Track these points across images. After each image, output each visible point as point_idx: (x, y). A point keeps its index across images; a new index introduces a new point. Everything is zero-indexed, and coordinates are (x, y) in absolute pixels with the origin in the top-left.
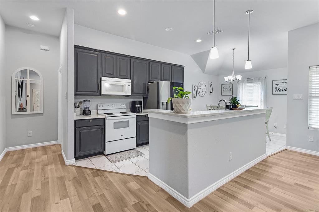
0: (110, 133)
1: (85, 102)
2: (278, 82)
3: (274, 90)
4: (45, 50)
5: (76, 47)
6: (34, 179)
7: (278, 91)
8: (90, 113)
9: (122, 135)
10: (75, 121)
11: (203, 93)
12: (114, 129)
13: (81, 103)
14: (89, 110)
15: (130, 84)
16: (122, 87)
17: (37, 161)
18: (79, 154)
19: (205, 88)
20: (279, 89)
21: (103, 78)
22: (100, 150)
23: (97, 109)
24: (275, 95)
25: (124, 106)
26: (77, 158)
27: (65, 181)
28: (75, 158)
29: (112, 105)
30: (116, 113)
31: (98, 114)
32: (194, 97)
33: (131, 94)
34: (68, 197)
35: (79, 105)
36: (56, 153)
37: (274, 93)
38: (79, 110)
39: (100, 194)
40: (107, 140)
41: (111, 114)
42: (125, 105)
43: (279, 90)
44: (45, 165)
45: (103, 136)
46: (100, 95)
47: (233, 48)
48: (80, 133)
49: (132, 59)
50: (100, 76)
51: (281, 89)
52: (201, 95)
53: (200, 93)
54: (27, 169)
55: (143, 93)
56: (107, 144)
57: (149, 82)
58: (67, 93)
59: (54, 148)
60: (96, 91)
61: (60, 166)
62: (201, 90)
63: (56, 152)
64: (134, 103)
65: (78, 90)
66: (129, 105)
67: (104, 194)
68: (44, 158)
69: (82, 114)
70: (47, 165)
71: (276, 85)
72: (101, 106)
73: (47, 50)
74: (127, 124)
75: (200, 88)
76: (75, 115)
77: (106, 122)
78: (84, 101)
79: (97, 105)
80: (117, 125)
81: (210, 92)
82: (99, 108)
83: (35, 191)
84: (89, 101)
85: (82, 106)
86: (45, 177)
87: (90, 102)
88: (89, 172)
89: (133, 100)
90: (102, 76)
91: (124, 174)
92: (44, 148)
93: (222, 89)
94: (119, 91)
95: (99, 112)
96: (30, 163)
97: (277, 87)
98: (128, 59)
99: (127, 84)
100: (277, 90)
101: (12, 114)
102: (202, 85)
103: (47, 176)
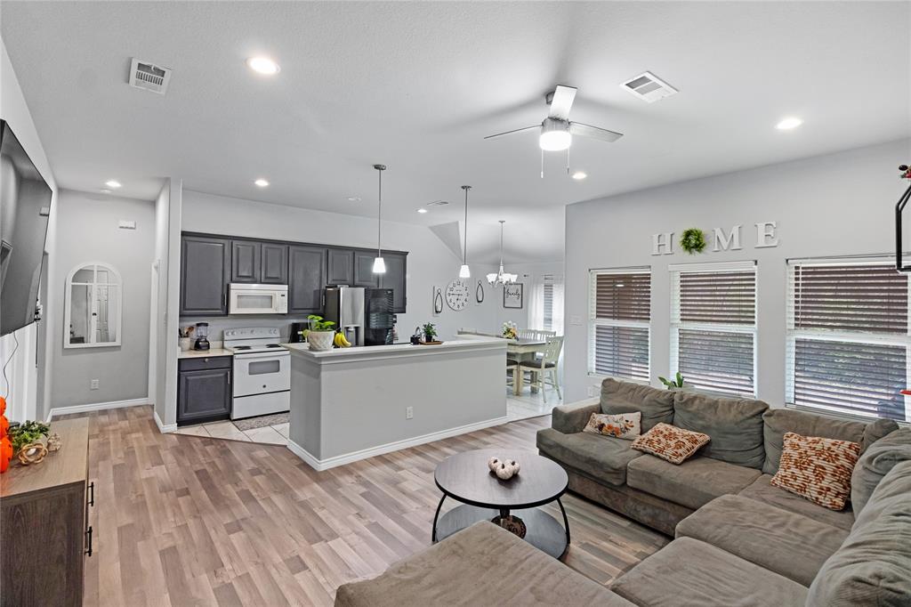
0: (243, 381)
1: (200, 327)
4: (127, 228)
5: (184, 234)
6: (112, 448)
8: (208, 347)
9: (264, 386)
10: (180, 360)
11: (460, 303)
12: (250, 374)
13: (191, 328)
14: (206, 341)
15: (286, 293)
16: (269, 300)
17: (111, 428)
18: (186, 415)
19: (465, 293)
21: (233, 286)
22: (223, 410)
23: (223, 340)
25: (276, 333)
26: (181, 423)
27: (160, 451)
28: (177, 422)
29: (252, 331)
30: (258, 346)
31: (223, 348)
32: (437, 312)
33: (286, 312)
34: (163, 464)
35: (187, 333)
36: (144, 418)
38: (187, 342)
39: (208, 461)
40: (235, 394)
41: (248, 348)
42: (278, 331)
44: (125, 434)
45: (229, 387)
46: (227, 313)
47: (501, 220)
48: (187, 380)
49: (291, 247)
50: (228, 278)
52: (456, 308)
53: (451, 305)
54: (97, 437)
55: (313, 309)
56: (235, 401)
57: (327, 288)
58: (166, 315)
59: (140, 411)
60: (220, 308)
61: (152, 435)
62: (454, 298)
63: (144, 416)
64: (296, 327)
65: (187, 307)
66: (287, 332)
67: (214, 462)
68: (124, 424)
69: (193, 348)
70: (129, 433)
72: (230, 334)
73: (131, 228)
74: (275, 367)
75: (452, 292)
76: (180, 350)
77: (235, 361)
78: (198, 325)
79: (223, 332)
80: (255, 369)
81: (479, 302)
82: (226, 338)
84: (207, 325)
85: (194, 334)
86: (128, 447)
87: (209, 327)
88: (198, 440)
89: (295, 321)
90: (232, 282)
91: (253, 443)
92: (120, 410)
93: (505, 294)
94: (262, 306)
95: (226, 344)
96: (101, 431)
98: (284, 248)
99: (278, 294)
101: (65, 347)
102: (458, 287)
103: (130, 445)
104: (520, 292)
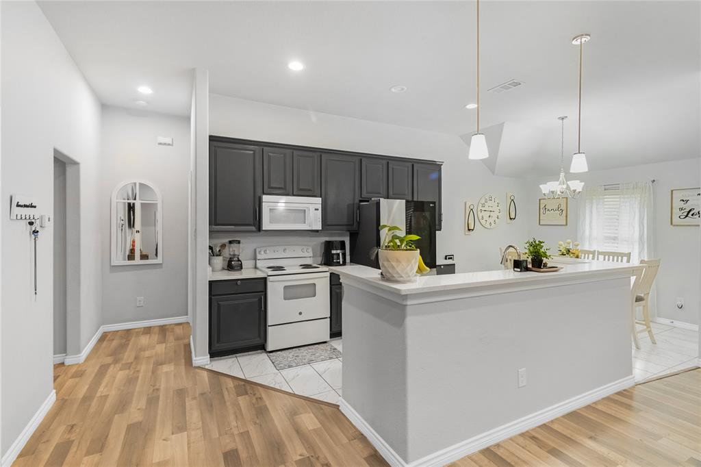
0: (277, 307)
1: (232, 245)
2: (687, 193)
3: (677, 213)
4: (165, 144)
5: (213, 139)
6: (137, 389)
7: (686, 216)
8: (241, 267)
9: (300, 313)
10: (211, 283)
11: (492, 220)
12: (285, 299)
13: (223, 246)
14: (239, 260)
15: (320, 207)
16: (303, 214)
17: (147, 354)
18: (217, 346)
19: (495, 208)
20: (690, 211)
21: (265, 198)
22: (257, 341)
23: (255, 259)
24: (677, 225)
25: (309, 252)
26: (214, 354)
27: (187, 399)
28: (209, 353)
29: (284, 250)
30: (292, 266)
31: (256, 267)
32: (469, 230)
33: (320, 229)
34: (186, 430)
35: (219, 251)
36: (181, 342)
37: (676, 220)
38: (219, 262)
39: (242, 431)
40: (270, 322)
41: (280, 268)
42: (310, 250)
43: (690, 215)
44: (158, 364)
45: (262, 314)
46: (259, 229)
47: (562, 116)
48: (219, 306)
49: (323, 156)
50: (259, 190)
51: (695, 211)
52: (487, 225)
53: (483, 222)
54: (129, 368)
55: (347, 225)
56: (270, 330)
57: (361, 201)
58: (196, 229)
59: (179, 330)
60: (252, 223)
61: (182, 368)
62: (486, 215)
63: (182, 339)
64: (329, 246)
65: (218, 222)
66: (320, 251)
67: (248, 432)
68: (160, 348)
69: (226, 267)
70: (161, 364)
71: (683, 201)
72: (262, 252)
73: (169, 144)
74: (311, 290)
75: (483, 209)
76: (207, 271)
77: (269, 284)
78: (230, 242)
79: (255, 250)
80: (291, 293)
81: (511, 219)
82: (259, 257)
83: (135, 413)
84: (239, 242)
85: (227, 252)
86: (155, 388)
87: (241, 244)
88: (230, 384)
89: (328, 239)
90: (264, 194)
91: (294, 395)
92: (163, 329)
93: (542, 211)
94: (295, 222)
95: (259, 264)
96: (136, 358)
97: (684, 206)
98: (316, 155)
99: (312, 208)
100: (686, 214)
101: (112, 264)
102: (489, 203)
103: (157, 387)
104: (564, 207)
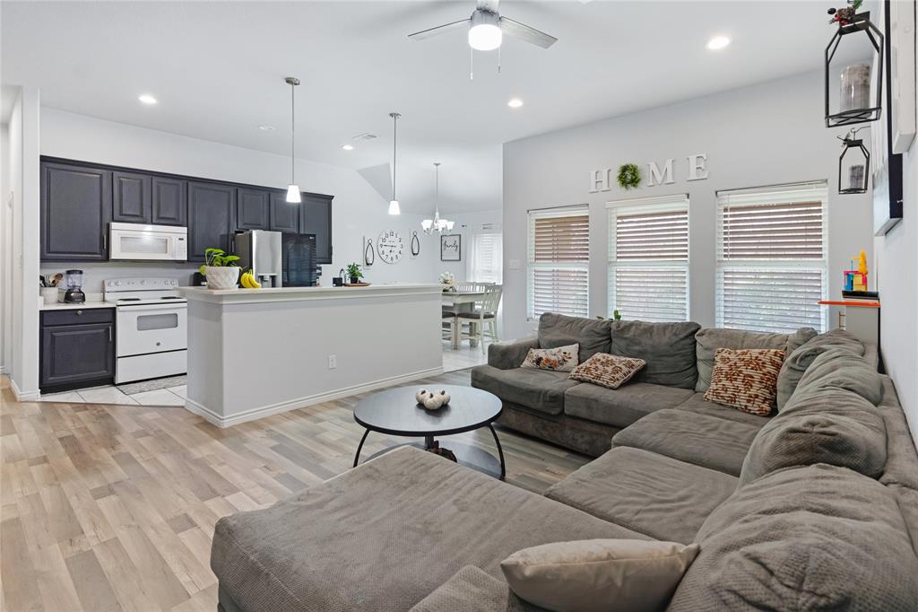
0: (127, 336)
1: (72, 276)
8: (83, 299)
10: (42, 313)
11: (393, 255)
12: (139, 329)
13: (59, 276)
14: (80, 292)
15: (185, 237)
16: (164, 244)
18: (50, 380)
19: (398, 244)
21: (114, 225)
22: (104, 373)
23: (103, 291)
25: (173, 284)
26: (44, 389)
27: (13, 420)
28: (40, 388)
29: (142, 282)
30: (150, 298)
31: (104, 301)
33: (186, 259)
35: (54, 282)
38: (53, 292)
40: (119, 354)
41: (135, 300)
42: (175, 282)
45: (110, 346)
46: (107, 259)
48: (53, 338)
49: (190, 183)
50: (107, 216)
52: (389, 260)
53: (383, 256)
56: (120, 362)
57: (237, 232)
60: (98, 252)
62: (387, 250)
65: (51, 250)
69: (62, 300)
72: (113, 284)
74: (172, 321)
75: (384, 244)
76: (37, 301)
77: (119, 315)
78: (69, 272)
79: (103, 282)
80: (147, 323)
81: (414, 254)
82: (107, 289)
84: (81, 272)
85: (64, 284)
87: (84, 275)
90: (114, 221)
93: (443, 247)
94: (155, 251)
95: (108, 296)
98: (181, 183)
99: (175, 238)
102: (390, 238)
104: (458, 244)
